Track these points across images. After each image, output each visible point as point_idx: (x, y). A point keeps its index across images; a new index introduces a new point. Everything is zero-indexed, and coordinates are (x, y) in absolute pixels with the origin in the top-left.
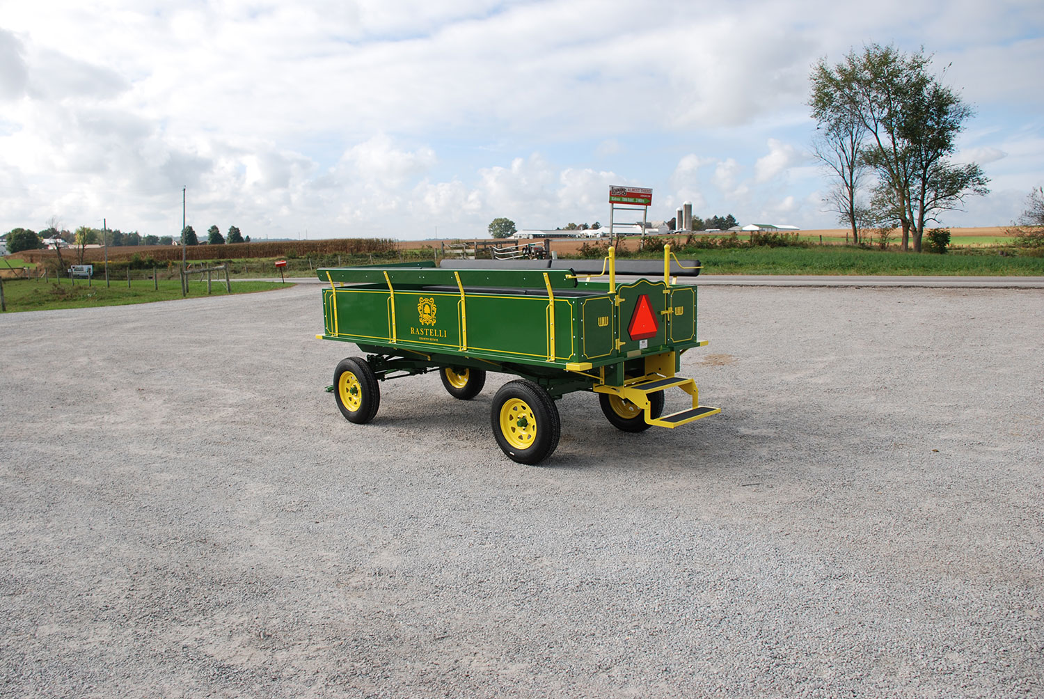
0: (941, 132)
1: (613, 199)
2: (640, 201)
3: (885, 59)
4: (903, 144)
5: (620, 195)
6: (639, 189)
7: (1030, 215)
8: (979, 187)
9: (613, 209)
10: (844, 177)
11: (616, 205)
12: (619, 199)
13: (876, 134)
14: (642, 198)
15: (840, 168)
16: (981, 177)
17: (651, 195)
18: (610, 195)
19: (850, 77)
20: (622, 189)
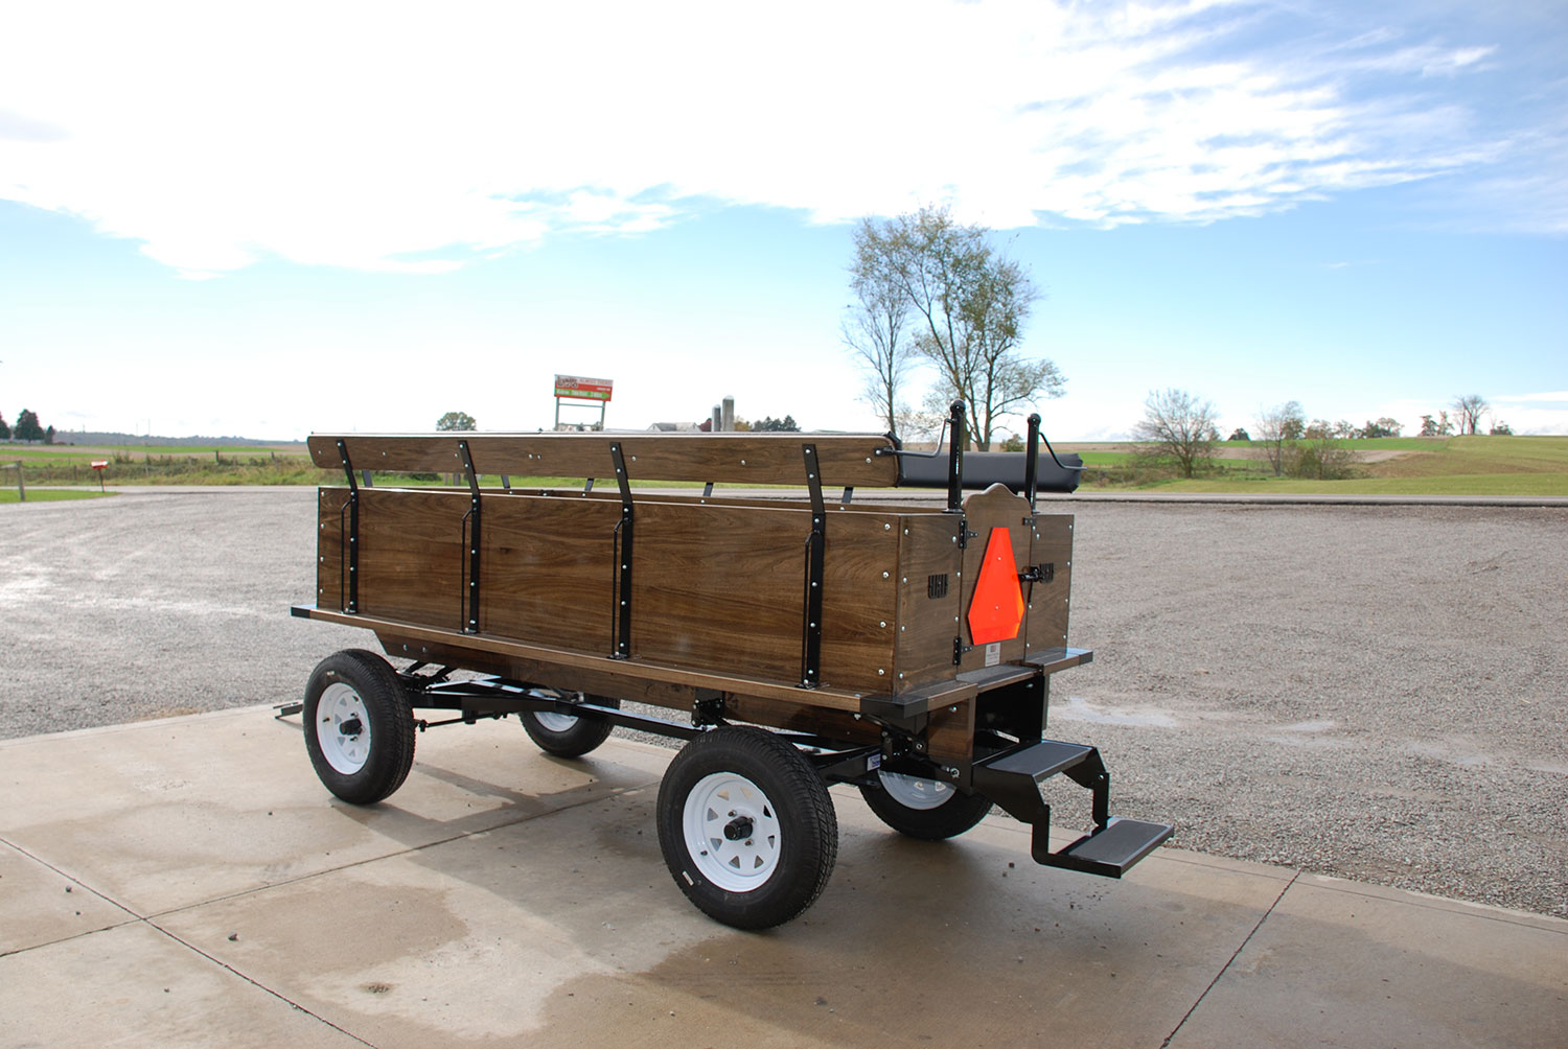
0: (1008, 318)
1: (559, 392)
2: (596, 395)
3: (941, 225)
4: (961, 330)
5: (567, 387)
6: (595, 380)
7: (1146, 427)
8: (1055, 388)
9: (558, 404)
10: (881, 371)
11: (562, 400)
12: (567, 393)
13: (929, 316)
14: (599, 391)
15: (876, 359)
16: (1057, 376)
17: (611, 388)
18: (556, 387)
19: (900, 241)
20: (572, 380)
